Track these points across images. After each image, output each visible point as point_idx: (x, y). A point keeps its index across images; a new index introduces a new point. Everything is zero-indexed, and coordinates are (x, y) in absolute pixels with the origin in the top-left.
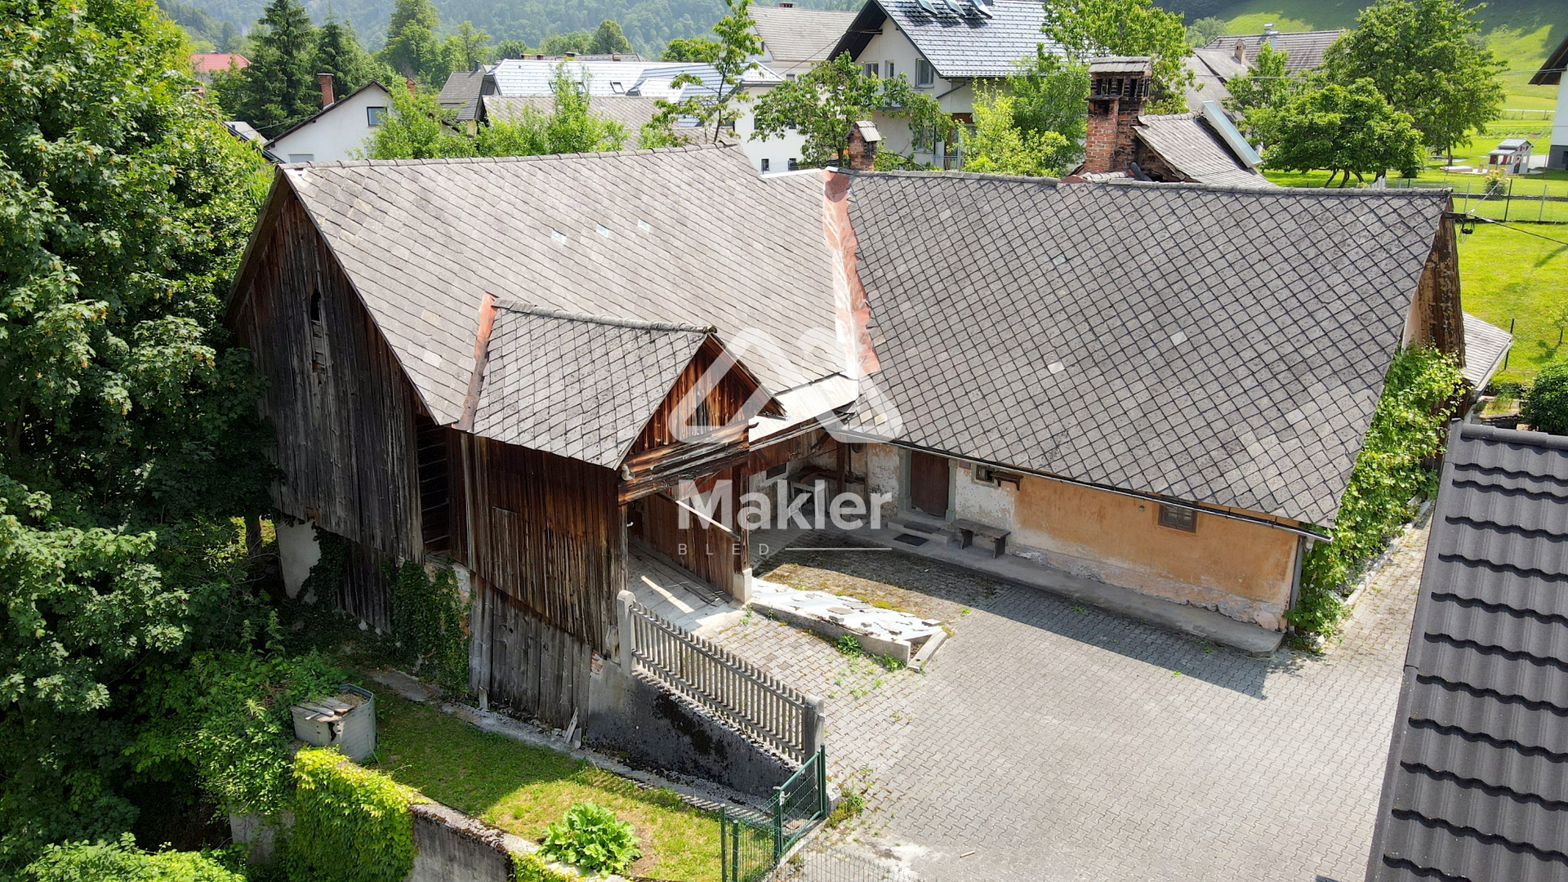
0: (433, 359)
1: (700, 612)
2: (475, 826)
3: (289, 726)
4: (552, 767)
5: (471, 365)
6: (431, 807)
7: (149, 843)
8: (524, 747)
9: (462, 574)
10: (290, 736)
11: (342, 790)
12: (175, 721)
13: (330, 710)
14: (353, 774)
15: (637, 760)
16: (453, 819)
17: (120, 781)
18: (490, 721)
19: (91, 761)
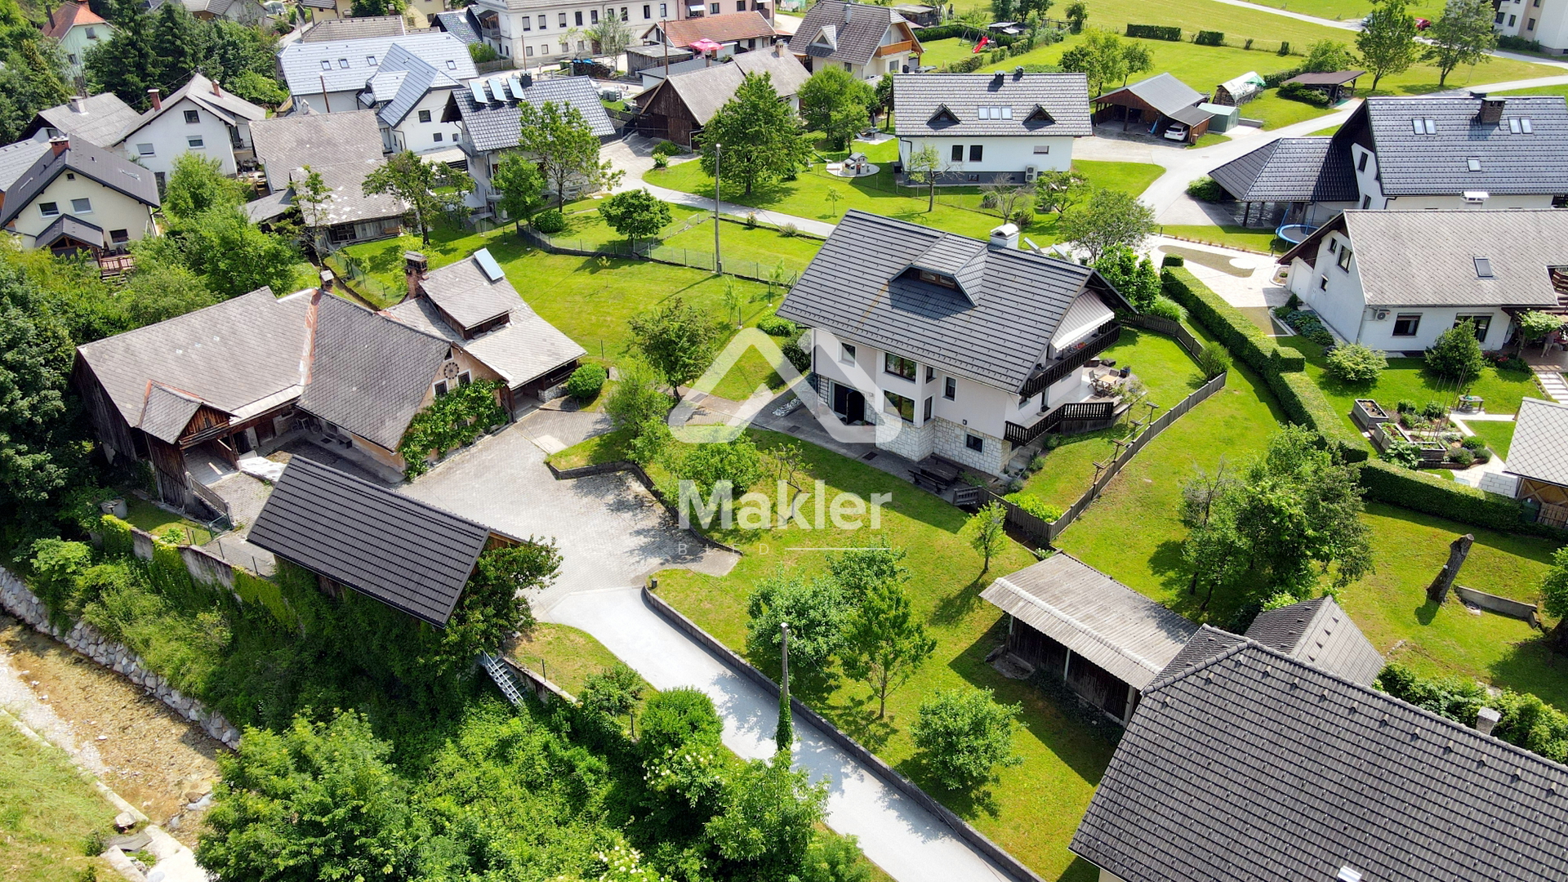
0: (129, 406)
1: (225, 474)
2: (146, 533)
3: (100, 508)
4: (175, 518)
5: (142, 406)
6: (135, 529)
7: (64, 539)
8: (170, 513)
9: (151, 464)
10: (101, 511)
11: (114, 526)
12: (69, 507)
13: (110, 504)
14: (116, 521)
15: (197, 517)
16: (140, 532)
17: (56, 523)
18: (163, 506)
19: (46, 518)
